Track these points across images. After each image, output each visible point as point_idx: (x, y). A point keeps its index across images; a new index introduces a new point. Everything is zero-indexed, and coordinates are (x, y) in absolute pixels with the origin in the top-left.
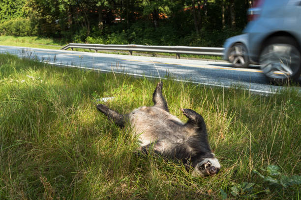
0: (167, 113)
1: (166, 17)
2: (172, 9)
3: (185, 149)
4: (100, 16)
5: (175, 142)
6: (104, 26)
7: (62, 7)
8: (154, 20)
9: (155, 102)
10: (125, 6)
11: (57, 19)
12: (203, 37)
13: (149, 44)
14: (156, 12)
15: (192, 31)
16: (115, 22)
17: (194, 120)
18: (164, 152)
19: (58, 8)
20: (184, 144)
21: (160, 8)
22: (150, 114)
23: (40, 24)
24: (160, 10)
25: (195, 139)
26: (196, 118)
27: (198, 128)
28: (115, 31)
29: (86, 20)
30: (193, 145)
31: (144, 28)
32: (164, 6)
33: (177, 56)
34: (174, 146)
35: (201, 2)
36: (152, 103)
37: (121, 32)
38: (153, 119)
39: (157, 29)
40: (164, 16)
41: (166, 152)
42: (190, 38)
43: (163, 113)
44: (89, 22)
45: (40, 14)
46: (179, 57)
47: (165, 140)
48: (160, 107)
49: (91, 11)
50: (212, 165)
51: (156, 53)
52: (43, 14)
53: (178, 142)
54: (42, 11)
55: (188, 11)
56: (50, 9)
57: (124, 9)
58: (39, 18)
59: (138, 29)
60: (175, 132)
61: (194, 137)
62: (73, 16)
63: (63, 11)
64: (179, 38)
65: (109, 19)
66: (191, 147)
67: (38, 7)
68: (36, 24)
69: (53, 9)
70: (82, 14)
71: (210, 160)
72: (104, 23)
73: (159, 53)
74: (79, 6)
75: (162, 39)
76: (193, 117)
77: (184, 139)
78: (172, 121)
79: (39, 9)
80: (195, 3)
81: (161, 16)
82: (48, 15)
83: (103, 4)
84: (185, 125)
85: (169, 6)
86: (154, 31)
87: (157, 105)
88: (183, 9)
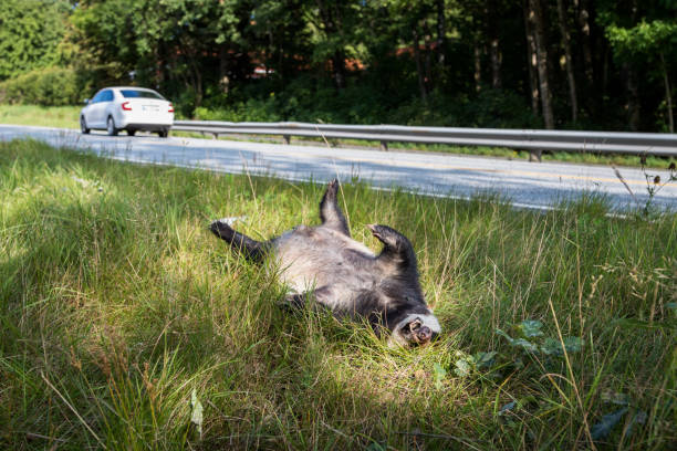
0: (346, 238)
1: (361, 66)
2: (372, 50)
3: (376, 300)
4: (224, 64)
5: (358, 287)
6: (230, 86)
7: (143, 45)
8: (335, 73)
9: (323, 219)
10: (276, 43)
11: (133, 69)
12: (435, 108)
13: (327, 122)
14: (340, 57)
15: (413, 96)
16: (254, 77)
17: (393, 247)
18: (337, 306)
19: (136, 46)
20: (374, 292)
21: (348, 47)
22: (313, 239)
23: (95, 81)
24: (348, 51)
25: (395, 282)
26: (398, 243)
27: (400, 261)
28: (254, 95)
29: (194, 71)
30: (391, 292)
31: (314, 90)
32: (357, 43)
33: (383, 147)
34: (355, 295)
35: (431, 36)
36: (319, 221)
37: (266, 97)
38: (318, 249)
39: (342, 91)
40: (355, 65)
42: (409, 110)
43: (337, 238)
44: (199, 77)
45: (97, 59)
46: (386, 147)
47: (340, 285)
48: (335, 228)
49: (205, 54)
50: (423, 325)
51: (339, 140)
52: (103, 59)
53: (364, 287)
54: (99, 52)
55: (406, 55)
56: (118, 49)
57: (273, 49)
58: (95, 67)
59: (304, 91)
60: (358, 269)
61: (394, 278)
62: (165, 63)
63: (146, 53)
64: (387, 110)
65: (241, 69)
66: (388, 296)
67: (91, 44)
68: (88, 79)
69: (124, 50)
70: (185, 59)
71: (421, 316)
72: (230, 77)
73: (346, 141)
74: (179, 43)
75: (352, 113)
76: (392, 241)
77: (374, 283)
78: (353, 251)
79: (93, 49)
80: (419, 38)
81: (349, 64)
82: (114, 60)
83: (228, 38)
84: (376, 259)
85: (366, 44)
86: (336, 94)
87: (327, 224)
88: (395, 51)
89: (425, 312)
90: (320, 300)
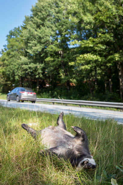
1: (74, 85)
3: (73, 152)
4: (38, 83)
5: (68, 147)
6: (39, 89)
7: (17, 77)
8: (67, 86)
9: (58, 124)
10: (52, 78)
11: (14, 84)
12: (94, 96)
13: (64, 99)
14: (68, 82)
15: (88, 93)
16: (46, 87)
17: (79, 134)
18: (60, 154)
19: (15, 78)
20: (73, 149)
21: (71, 80)
22: (54, 131)
23: (4, 87)
24: (71, 81)
25: (80, 146)
26: (81, 133)
27: (82, 139)
28: (45, 91)
29: (30, 85)
30: (78, 150)
31: (61, 91)
32: (74, 79)
33: (80, 106)
34: (67, 150)
35: (93, 78)
37: (48, 92)
38: (55, 134)
39: (69, 91)
40: (73, 85)
41: (61, 154)
42: (87, 97)
43: (62, 131)
44: (31, 86)
45: (5, 81)
46: (80, 107)
47: (61, 147)
48: (61, 127)
49: (33, 80)
50: (89, 162)
51: (68, 104)
52: (6, 81)
53: (69, 147)
54: (5, 79)
55: (86, 82)
56: (10, 78)
57: (51, 80)
58: (4, 83)
59: (58, 91)
60: (68, 141)
61: (80, 145)
62: (22, 82)
63: (17, 79)
64: (81, 96)
65: (42, 85)
66: (78, 151)
67: (4, 77)
68: (2, 86)
69: (12, 79)
70: (28, 81)
71: (89, 159)
72: (39, 87)
73: (69, 104)
74: (26, 77)
75: (72, 97)
76: (79, 132)
77: (73, 146)
78: (67, 135)
79: (4, 78)
80: (90, 78)
81: (71, 84)
82: (9, 81)
83: (39, 76)
84: (74, 138)
85: (76, 79)
86: (67, 92)
87: (59, 126)
88: (83, 81)
89: (90, 158)
90: (54, 151)
